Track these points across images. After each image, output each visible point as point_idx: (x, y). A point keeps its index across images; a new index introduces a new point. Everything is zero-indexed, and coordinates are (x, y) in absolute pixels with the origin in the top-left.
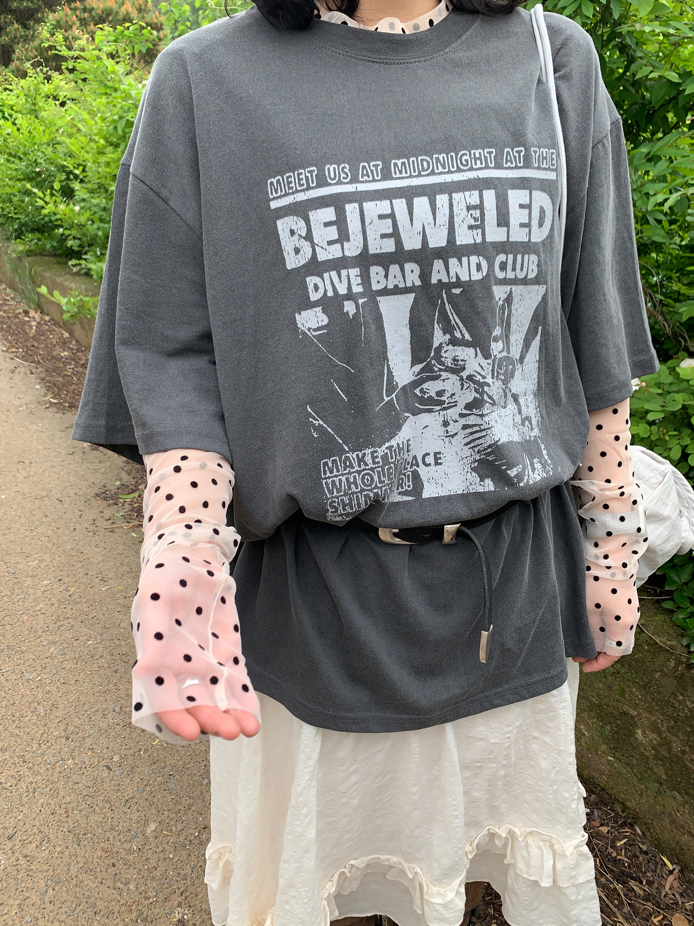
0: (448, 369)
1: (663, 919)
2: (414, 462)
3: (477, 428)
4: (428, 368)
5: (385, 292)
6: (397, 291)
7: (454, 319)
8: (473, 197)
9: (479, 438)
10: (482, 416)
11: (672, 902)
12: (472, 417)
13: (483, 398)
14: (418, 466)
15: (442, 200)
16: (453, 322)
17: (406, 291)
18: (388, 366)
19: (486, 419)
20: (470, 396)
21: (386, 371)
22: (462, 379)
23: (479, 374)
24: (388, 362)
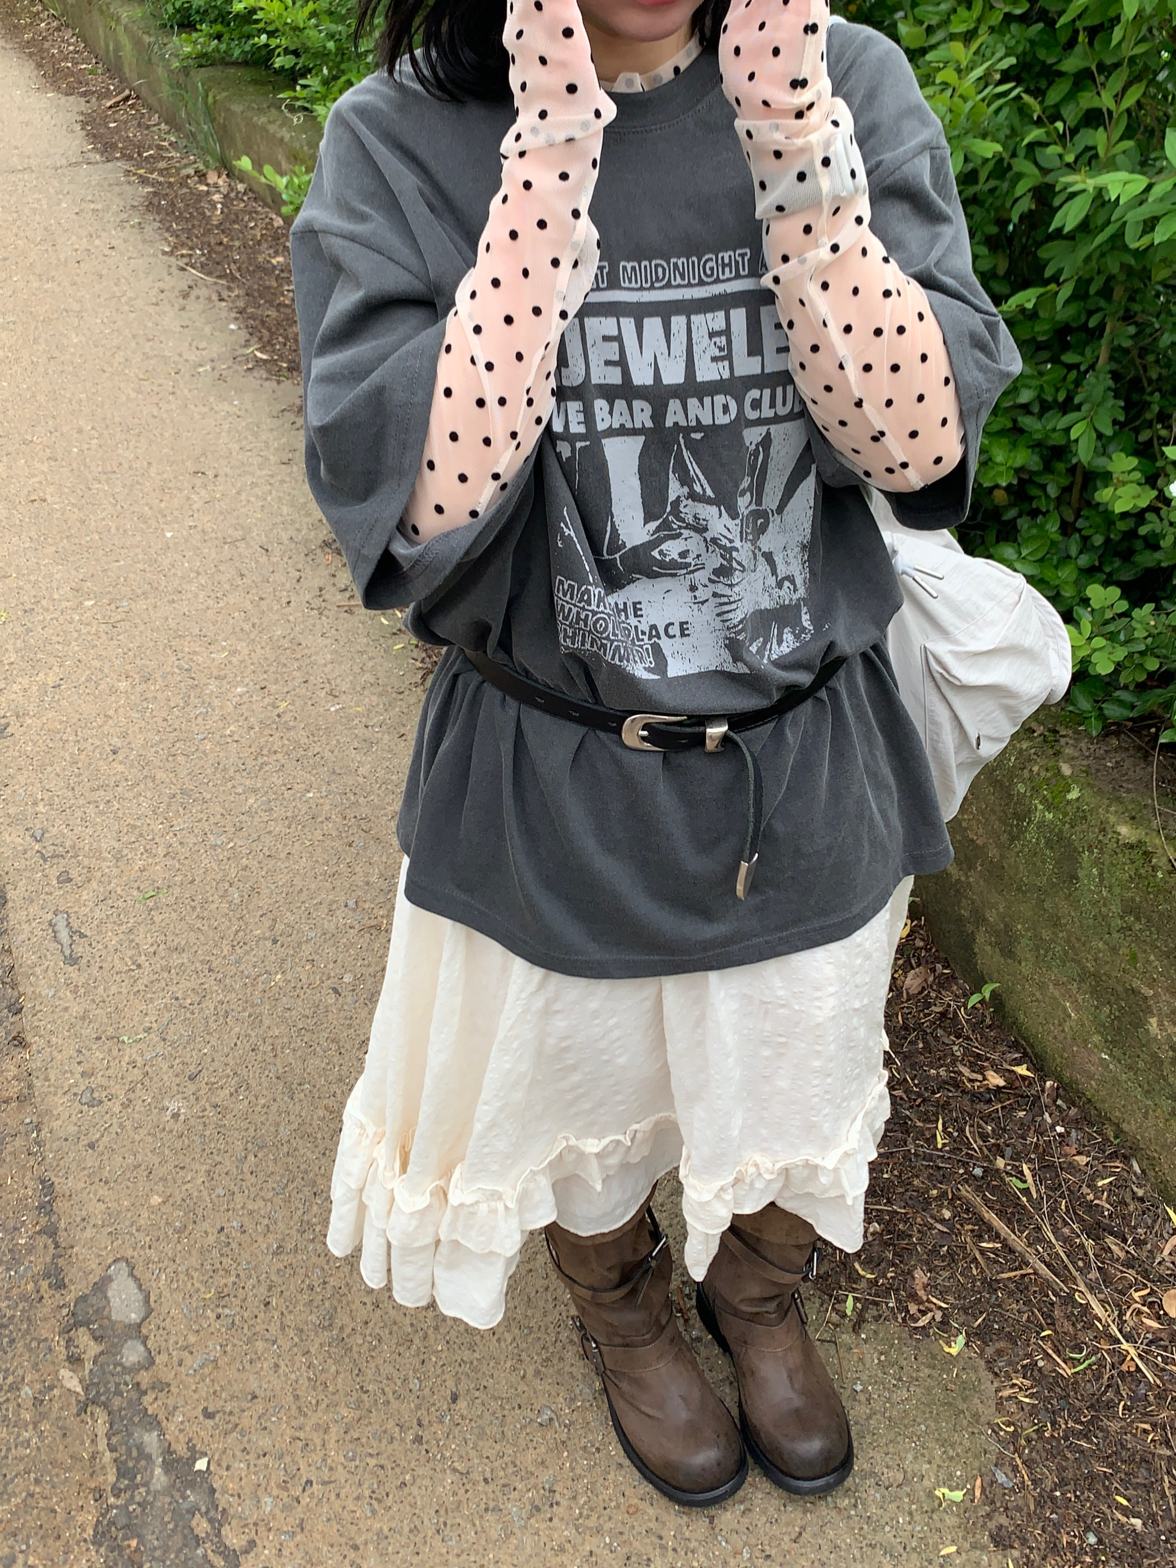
0: (688, 527)
2: (654, 633)
3: (725, 600)
4: (665, 525)
5: (611, 432)
6: (623, 431)
7: (694, 469)
8: (717, 320)
9: (728, 612)
10: (731, 586)
12: (720, 585)
13: (731, 565)
14: (659, 638)
15: (678, 322)
16: (692, 472)
17: (634, 432)
18: (613, 523)
19: (736, 589)
20: (715, 561)
21: (609, 529)
22: (705, 540)
23: (725, 537)
24: (612, 517)
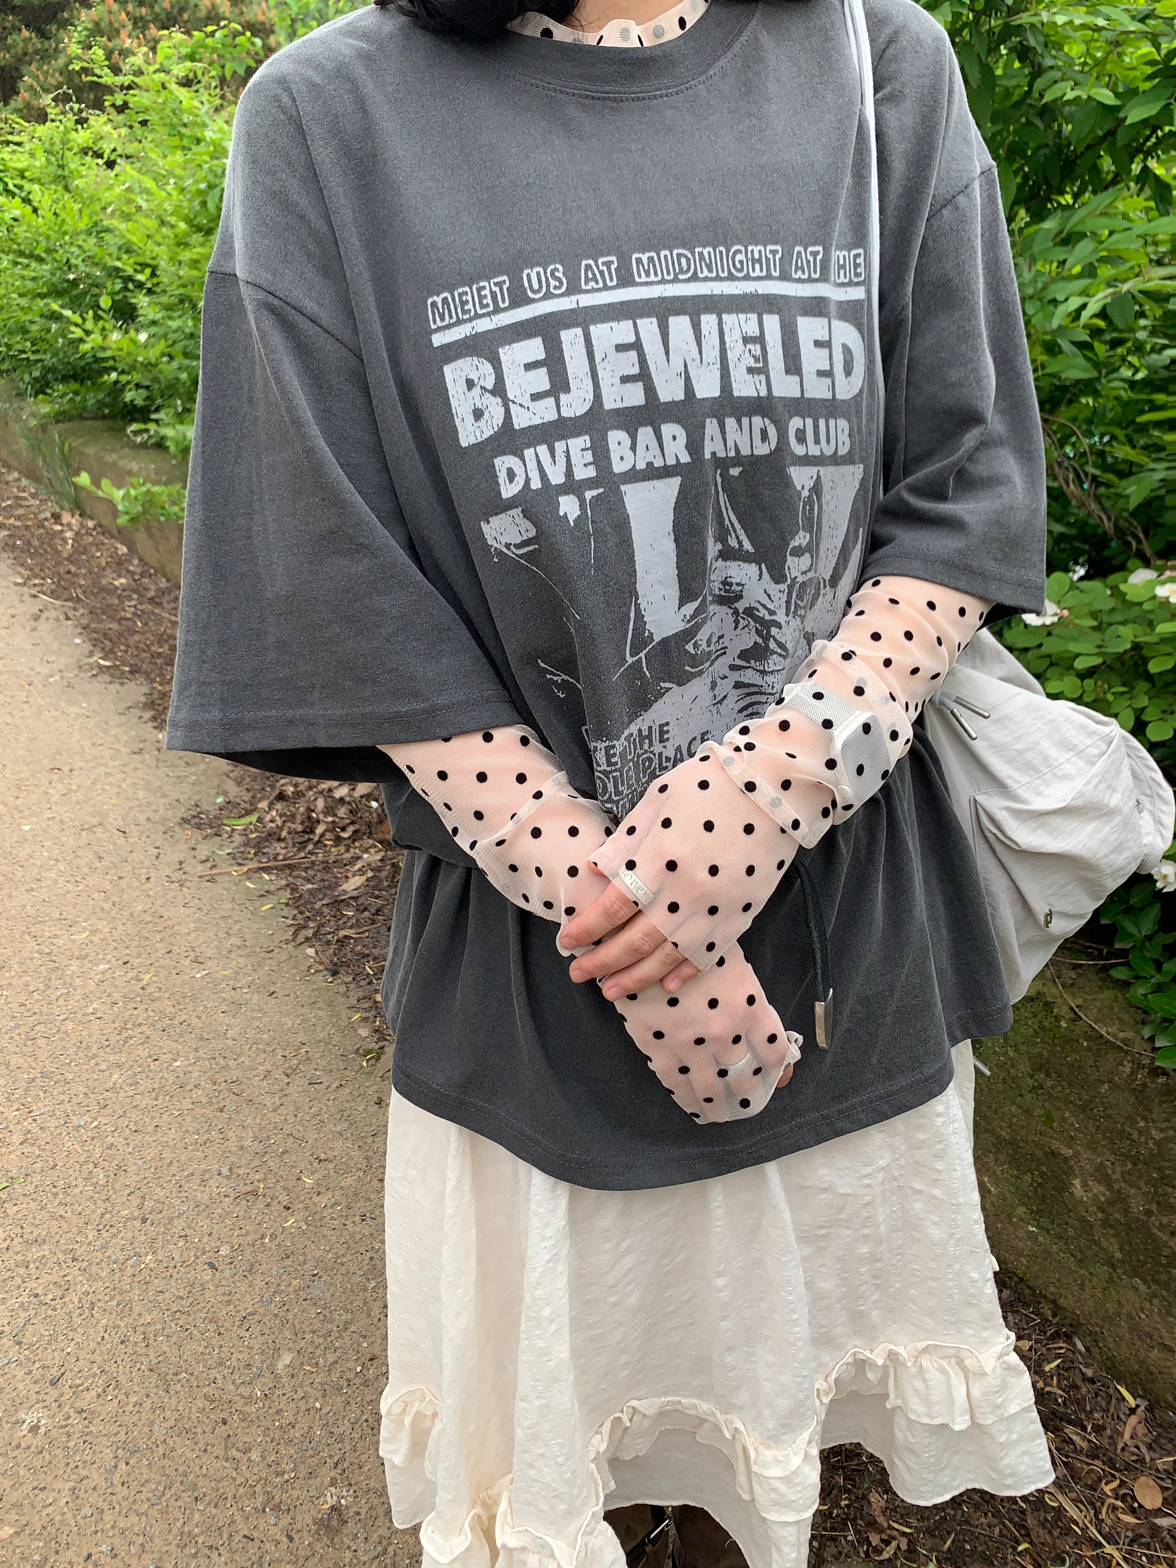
1: (1119, 1486)
5: (634, 476)
6: (650, 473)
8: (750, 324)
10: (763, 673)
11: (1134, 1458)
12: (749, 672)
13: (767, 646)
15: (709, 322)
17: (666, 472)
18: (637, 607)
19: (770, 679)
20: (747, 640)
21: (634, 614)
23: (765, 607)
24: (639, 599)
